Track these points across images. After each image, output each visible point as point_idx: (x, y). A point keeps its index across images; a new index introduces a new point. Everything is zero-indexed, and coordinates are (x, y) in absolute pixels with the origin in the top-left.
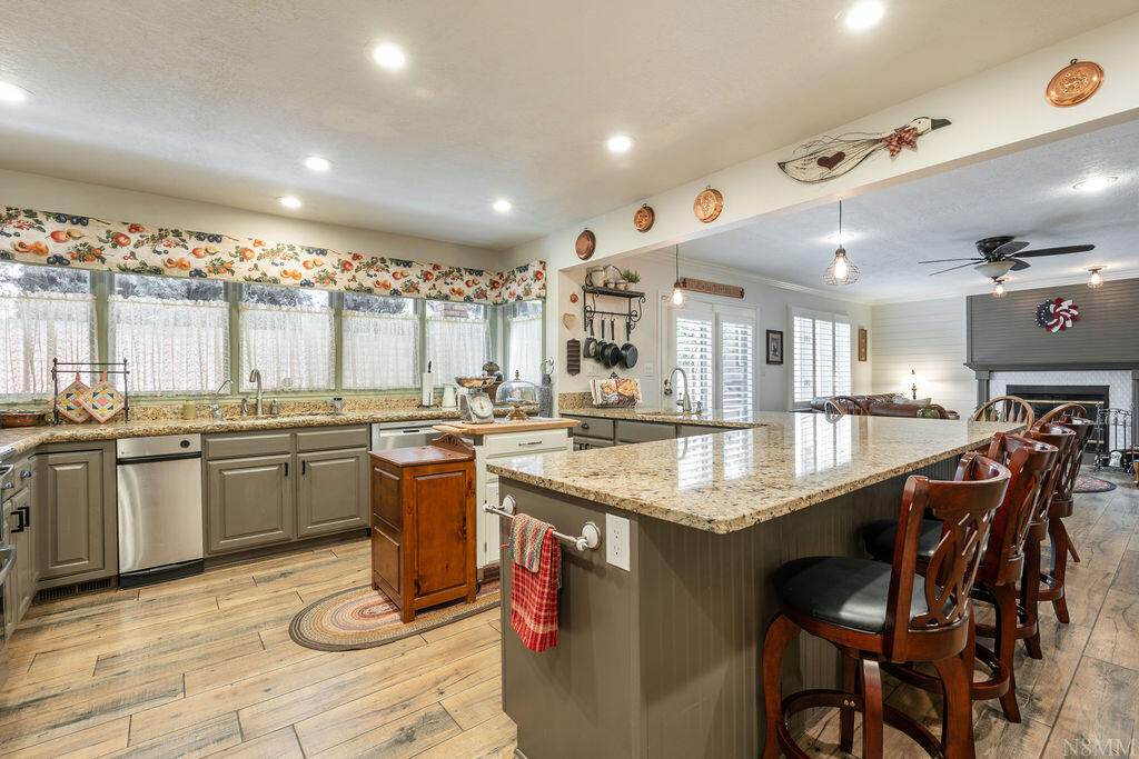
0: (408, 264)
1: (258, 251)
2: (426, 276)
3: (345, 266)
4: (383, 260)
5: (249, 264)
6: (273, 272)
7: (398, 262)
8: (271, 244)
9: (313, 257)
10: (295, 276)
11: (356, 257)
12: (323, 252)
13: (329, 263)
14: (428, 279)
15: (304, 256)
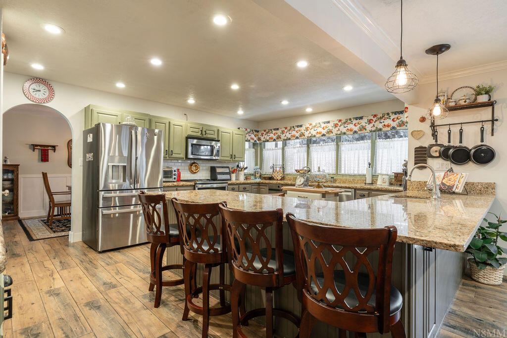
0: (361, 118)
1: (310, 127)
2: (370, 121)
3: (336, 125)
4: (350, 119)
5: (308, 132)
6: (314, 133)
7: (356, 119)
8: (314, 124)
9: (326, 125)
10: (320, 133)
11: (340, 121)
12: (328, 122)
13: (330, 126)
14: (371, 123)
15: (323, 125)
